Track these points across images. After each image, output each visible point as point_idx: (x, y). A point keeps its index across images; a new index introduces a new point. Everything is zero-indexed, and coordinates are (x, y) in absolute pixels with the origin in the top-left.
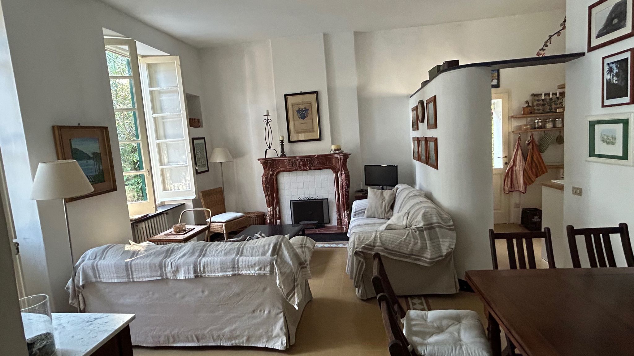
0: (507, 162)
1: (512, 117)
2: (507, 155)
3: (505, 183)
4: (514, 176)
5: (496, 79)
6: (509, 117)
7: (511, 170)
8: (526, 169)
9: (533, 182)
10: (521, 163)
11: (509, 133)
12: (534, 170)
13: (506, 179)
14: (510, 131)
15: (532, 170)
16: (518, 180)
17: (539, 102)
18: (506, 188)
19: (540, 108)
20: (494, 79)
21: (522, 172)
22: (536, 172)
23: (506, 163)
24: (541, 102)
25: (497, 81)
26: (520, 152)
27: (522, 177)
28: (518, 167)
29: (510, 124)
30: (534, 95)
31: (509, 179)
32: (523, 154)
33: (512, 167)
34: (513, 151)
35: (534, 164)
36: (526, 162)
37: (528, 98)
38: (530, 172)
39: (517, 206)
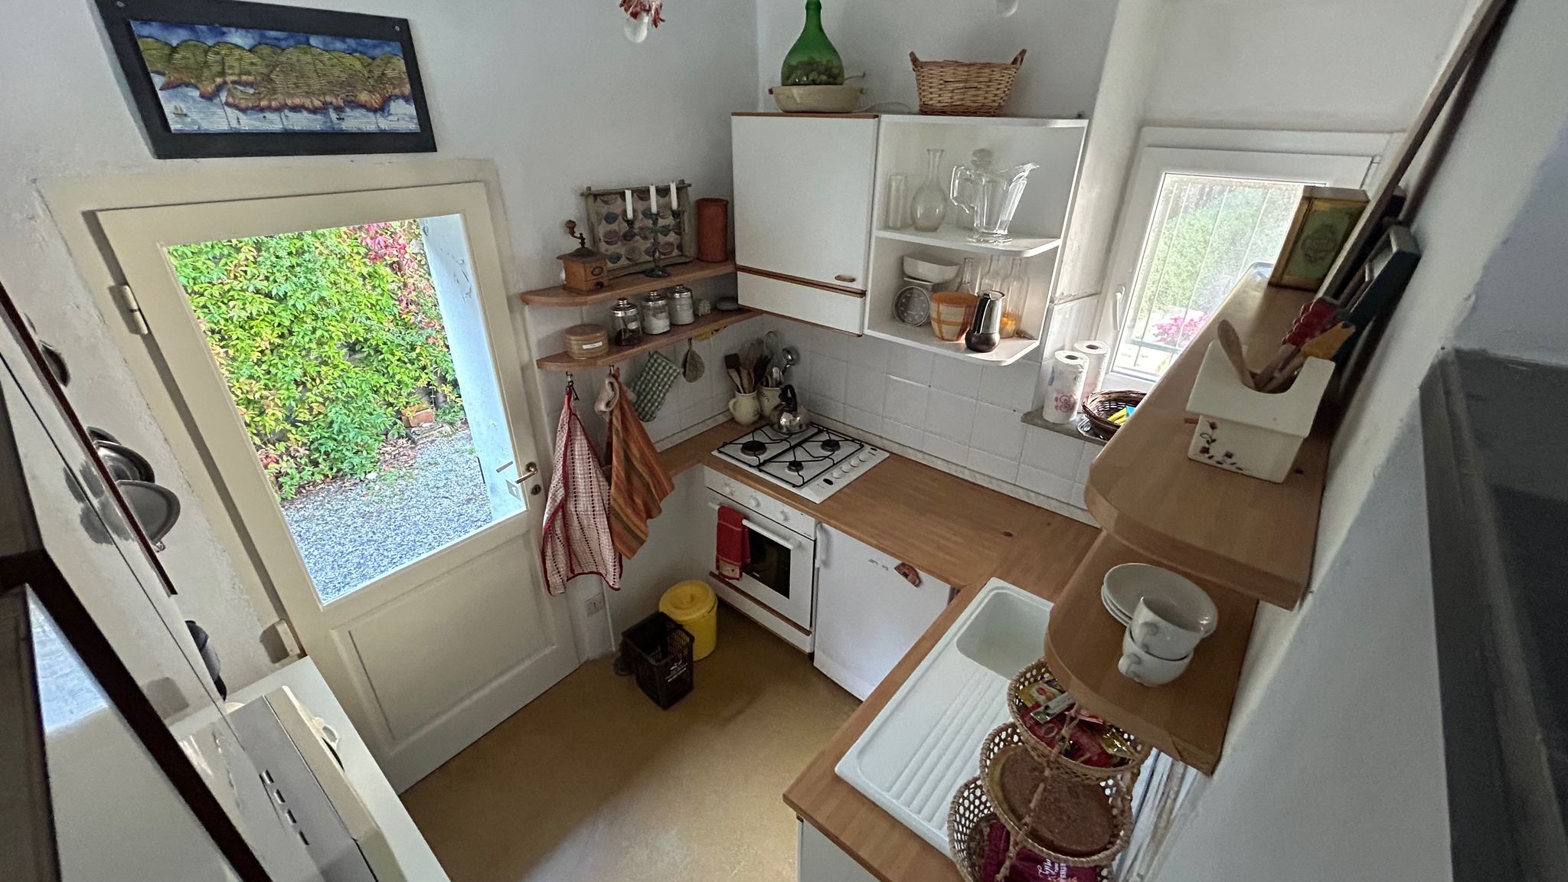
0: (540, 483)
1: (526, 298)
2: (533, 460)
3: (548, 562)
4: (576, 534)
5: (406, 100)
6: (509, 299)
7: (560, 514)
8: (616, 507)
9: (642, 542)
10: (595, 489)
11: (524, 369)
12: (638, 501)
13: (549, 546)
14: (526, 358)
15: (632, 500)
16: (594, 545)
17: (614, 226)
18: (555, 579)
19: (619, 248)
20: (397, 97)
21: (602, 522)
22: (646, 505)
23: (536, 490)
24: (621, 227)
25: (412, 110)
26: (580, 446)
27: (605, 539)
28: (583, 503)
29: (522, 333)
30: (592, 196)
31: (560, 550)
32: (593, 448)
33: (562, 507)
34: (554, 444)
35: (636, 482)
36: (609, 479)
37: (572, 209)
38: (629, 511)
39: (594, 606)
